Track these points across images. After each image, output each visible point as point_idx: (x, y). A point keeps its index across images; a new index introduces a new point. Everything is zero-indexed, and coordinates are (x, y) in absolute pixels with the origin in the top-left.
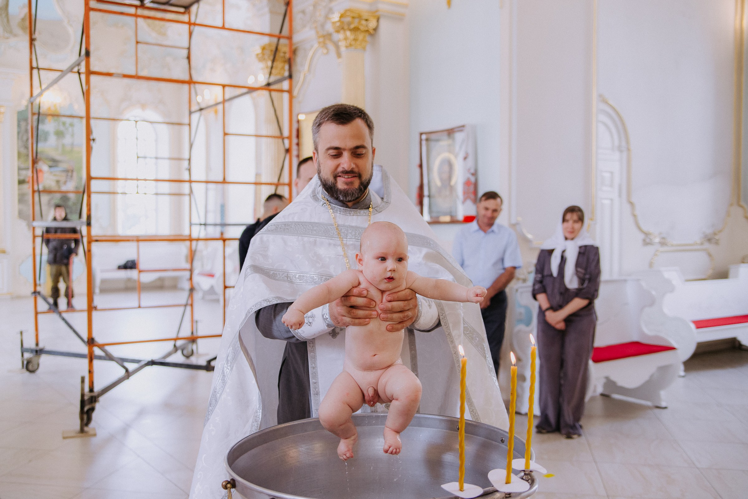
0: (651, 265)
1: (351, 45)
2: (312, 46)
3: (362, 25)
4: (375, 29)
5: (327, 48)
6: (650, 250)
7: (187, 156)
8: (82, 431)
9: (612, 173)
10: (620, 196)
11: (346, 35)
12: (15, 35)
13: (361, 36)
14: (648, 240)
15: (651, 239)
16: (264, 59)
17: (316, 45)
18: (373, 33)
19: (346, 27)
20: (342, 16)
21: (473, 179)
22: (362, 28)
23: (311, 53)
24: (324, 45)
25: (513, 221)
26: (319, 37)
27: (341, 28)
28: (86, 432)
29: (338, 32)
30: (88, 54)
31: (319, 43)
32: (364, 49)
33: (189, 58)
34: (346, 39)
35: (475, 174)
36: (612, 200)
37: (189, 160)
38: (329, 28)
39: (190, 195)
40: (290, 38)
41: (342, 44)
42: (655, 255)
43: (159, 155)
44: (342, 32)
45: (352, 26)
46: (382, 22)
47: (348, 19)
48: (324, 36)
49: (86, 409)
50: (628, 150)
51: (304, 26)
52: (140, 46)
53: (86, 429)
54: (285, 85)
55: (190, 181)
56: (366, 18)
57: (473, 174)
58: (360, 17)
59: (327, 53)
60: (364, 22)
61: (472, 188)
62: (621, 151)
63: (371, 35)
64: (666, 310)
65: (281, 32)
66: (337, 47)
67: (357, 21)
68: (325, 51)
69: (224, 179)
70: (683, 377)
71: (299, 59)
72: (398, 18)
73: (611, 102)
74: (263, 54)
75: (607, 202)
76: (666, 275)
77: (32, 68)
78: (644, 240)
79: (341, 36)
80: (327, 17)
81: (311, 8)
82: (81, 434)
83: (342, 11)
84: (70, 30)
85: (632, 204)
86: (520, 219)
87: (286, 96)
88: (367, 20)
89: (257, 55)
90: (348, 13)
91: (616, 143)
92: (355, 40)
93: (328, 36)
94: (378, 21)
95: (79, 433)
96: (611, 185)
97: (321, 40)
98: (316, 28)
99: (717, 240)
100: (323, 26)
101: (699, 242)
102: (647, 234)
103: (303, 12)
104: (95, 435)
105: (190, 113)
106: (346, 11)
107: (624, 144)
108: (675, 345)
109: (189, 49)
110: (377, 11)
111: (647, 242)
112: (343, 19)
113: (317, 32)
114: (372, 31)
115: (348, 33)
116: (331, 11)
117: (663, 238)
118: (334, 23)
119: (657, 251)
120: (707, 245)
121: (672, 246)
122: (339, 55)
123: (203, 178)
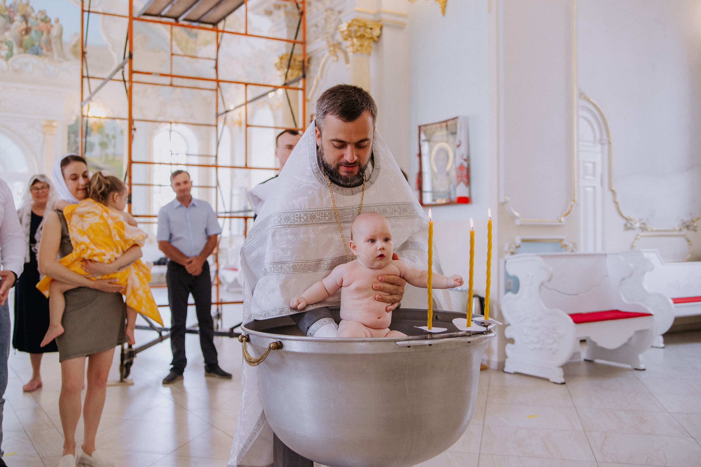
0: (632, 247)
1: (357, 50)
2: (324, 55)
3: (367, 33)
4: (379, 37)
5: (337, 56)
6: (631, 234)
7: (214, 153)
8: (122, 380)
9: (594, 164)
10: (602, 184)
11: (353, 42)
12: (67, 60)
13: (366, 43)
14: (629, 226)
15: (631, 224)
16: (282, 67)
17: (327, 54)
18: (377, 40)
19: (353, 35)
20: (349, 26)
21: (465, 164)
22: (367, 36)
23: (323, 61)
24: (335, 53)
25: (502, 200)
26: (330, 46)
27: (349, 36)
28: (125, 382)
29: (346, 39)
30: (131, 56)
31: (330, 51)
32: (369, 54)
33: (216, 68)
34: (353, 45)
35: (467, 160)
36: (594, 188)
37: (216, 157)
38: (339, 38)
39: (216, 187)
40: (304, 43)
41: (350, 50)
42: (636, 239)
43: (190, 153)
44: (349, 39)
45: (358, 34)
46: (385, 30)
47: (355, 28)
48: (334, 46)
49: (125, 362)
50: (609, 143)
51: (317, 38)
52: (174, 57)
53: (125, 380)
54: (300, 85)
55: (217, 166)
56: (371, 27)
57: (465, 160)
58: (365, 26)
59: (337, 60)
60: (368, 30)
61: (465, 172)
62: (602, 144)
63: (375, 42)
64: (646, 287)
65: (296, 37)
66: (345, 53)
67: (362, 29)
68: (335, 58)
69: (246, 165)
70: (663, 348)
71: (312, 67)
72: (399, 27)
73: (592, 100)
74: (281, 63)
75: (590, 190)
76: (646, 255)
77: (83, 77)
78: (626, 225)
79: (348, 43)
80: (337, 28)
81: (323, 21)
82: (120, 383)
83: (350, 21)
84: (114, 54)
85: (613, 192)
86: (508, 198)
87: (300, 93)
88: (371, 29)
89: (276, 64)
90: (355, 23)
91: (598, 137)
92: (361, 46)
93: (338, 45)
94: (381, 29)
95: (119, 382)
96: (594, 175)
97: (332, 48)
98: (327, 38)
99: (696, 227)
100: (333, 36)
101: (677, 228)
102: (627, 220)
103: (316, 26)
104: (132, 384)
105: (217, 115)
106: (353, 20)
107: (605, 137)
108: (651, 312)
109: (217, 60)
110: (380, 21)
111: (628, 227)
112: (350, 28)
113: (328, 42)
114: (376, 39)
115: (355, 40)
116: (340, 22)
117: (643, 224)
118: (342, 32)
119: (638, 235)
120: (685, 232)
121: (652, 231)
122: (347, 61)
123: (229, 164)
